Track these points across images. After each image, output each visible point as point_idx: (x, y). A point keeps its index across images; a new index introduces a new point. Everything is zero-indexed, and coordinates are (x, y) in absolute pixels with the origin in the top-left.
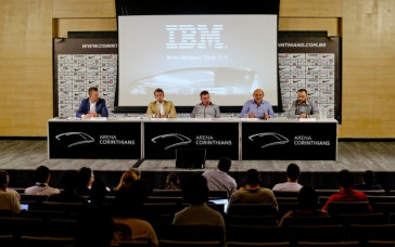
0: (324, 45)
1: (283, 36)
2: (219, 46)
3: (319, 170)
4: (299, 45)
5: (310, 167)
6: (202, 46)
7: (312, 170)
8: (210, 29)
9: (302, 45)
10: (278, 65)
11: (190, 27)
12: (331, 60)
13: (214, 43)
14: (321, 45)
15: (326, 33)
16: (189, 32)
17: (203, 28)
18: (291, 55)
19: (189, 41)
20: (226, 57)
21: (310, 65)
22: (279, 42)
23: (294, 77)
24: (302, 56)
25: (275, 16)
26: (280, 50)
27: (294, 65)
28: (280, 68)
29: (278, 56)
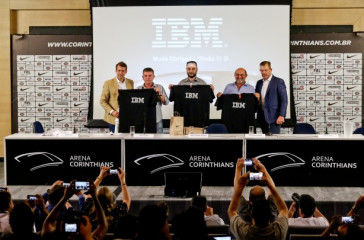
0: (349, 42)
1: (296, 31)
2: (218, 44)
3: (344, 199)
4: (317, 43)
5: (333, 195)
6: (196, 44)
7: (334, 199)
8: (206, 24)
9: (321, 43)
10: (291, 68)
11: (181, 21)
12: (357, 62)
13: (211, 40)
14: (345, 43)
15: (351, 27)
16: (180, 27)
17: (197, 22)
18: (307, 56)
19: (180, 39)
20: (226, 59)
21: (330, 68)
22: (291, 39)
23: (311, 83)
24: (321, 56)
25: (288, 7)
26: (293, 49)
27: (311, 67)
28: (293, 71)
29: (291, 57)
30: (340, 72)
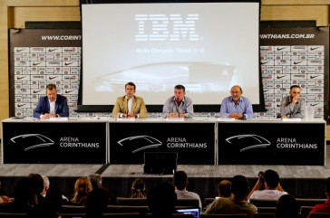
0: (312, 36)
1: (265, 26)
2: (194, 37)
3: (304, 176)
4: (284, 36)
5: (295, 172)
6: (175, 38)
7: (296, 176)
9: (287, 36)
10: (260, 59)
11: (162, 17)
12: (320, 54)
13: (188, 34)
14: (308, 36)
15: (315, 22)
16: (161, 22)
17: (176, 17)
18: (274, 48)
19: (161, 32)
20: (202, 50)
21: (295, 58)
22: (260, 33)
23: (278, 72)
24: (287, 48)
25: (257, 4)
26: (262, 42)
27: (278, 58)
28: (263, 61)
29: (260, 49)
30: (304, 63)
